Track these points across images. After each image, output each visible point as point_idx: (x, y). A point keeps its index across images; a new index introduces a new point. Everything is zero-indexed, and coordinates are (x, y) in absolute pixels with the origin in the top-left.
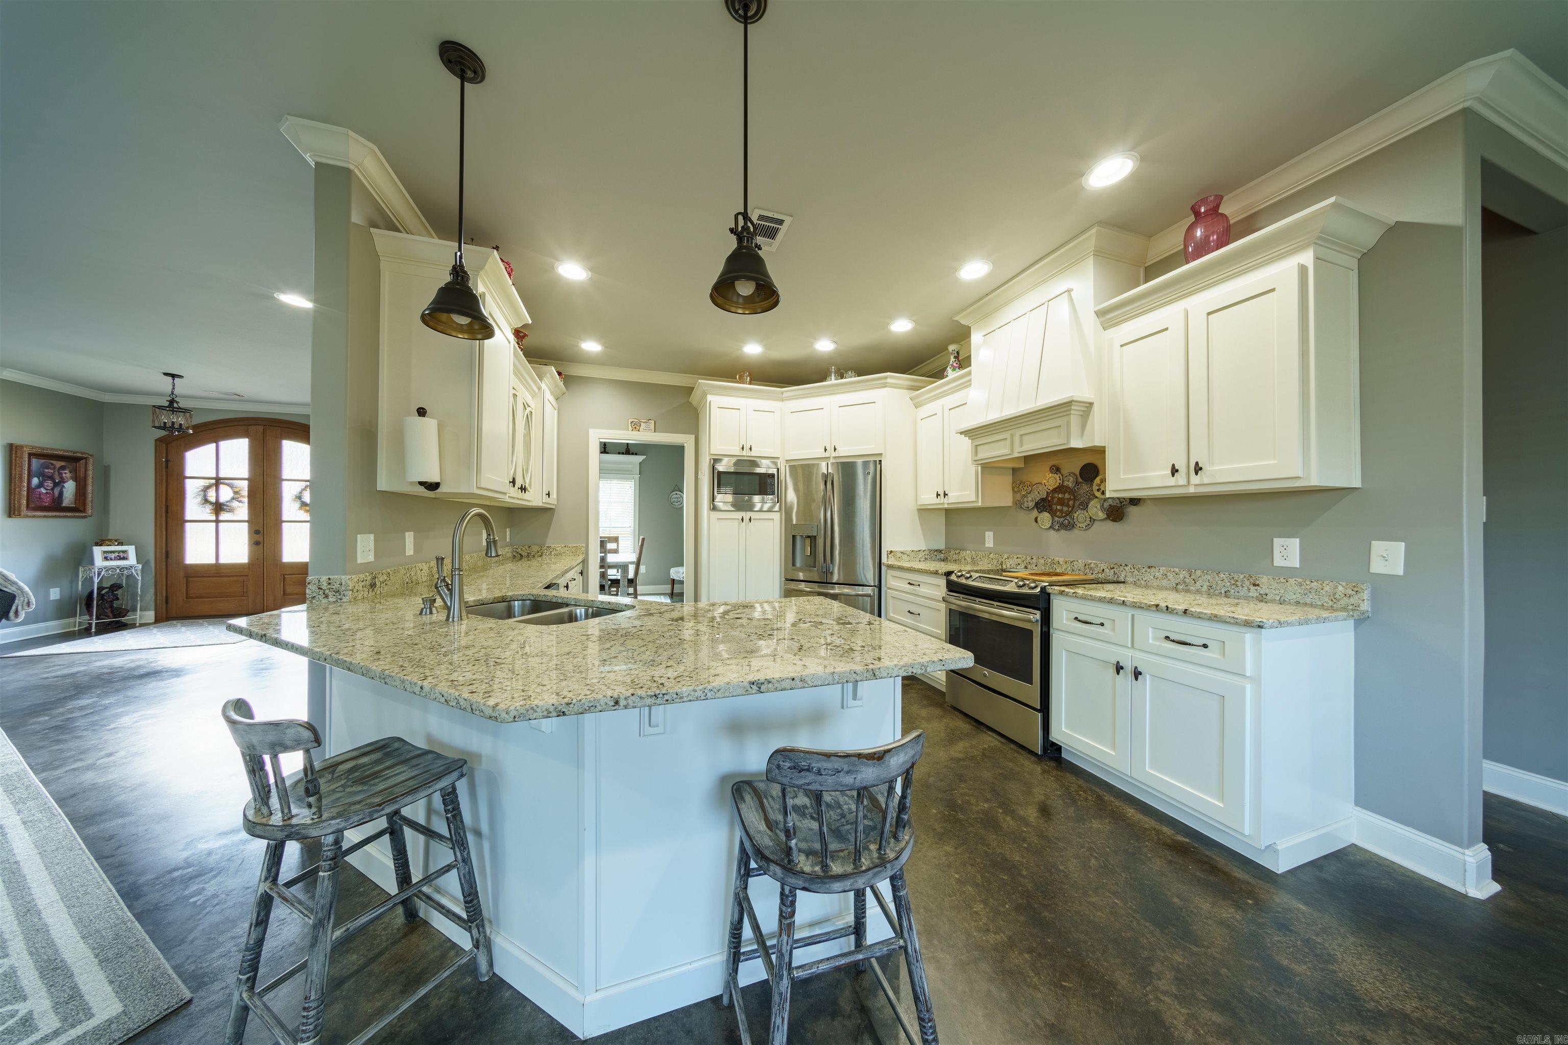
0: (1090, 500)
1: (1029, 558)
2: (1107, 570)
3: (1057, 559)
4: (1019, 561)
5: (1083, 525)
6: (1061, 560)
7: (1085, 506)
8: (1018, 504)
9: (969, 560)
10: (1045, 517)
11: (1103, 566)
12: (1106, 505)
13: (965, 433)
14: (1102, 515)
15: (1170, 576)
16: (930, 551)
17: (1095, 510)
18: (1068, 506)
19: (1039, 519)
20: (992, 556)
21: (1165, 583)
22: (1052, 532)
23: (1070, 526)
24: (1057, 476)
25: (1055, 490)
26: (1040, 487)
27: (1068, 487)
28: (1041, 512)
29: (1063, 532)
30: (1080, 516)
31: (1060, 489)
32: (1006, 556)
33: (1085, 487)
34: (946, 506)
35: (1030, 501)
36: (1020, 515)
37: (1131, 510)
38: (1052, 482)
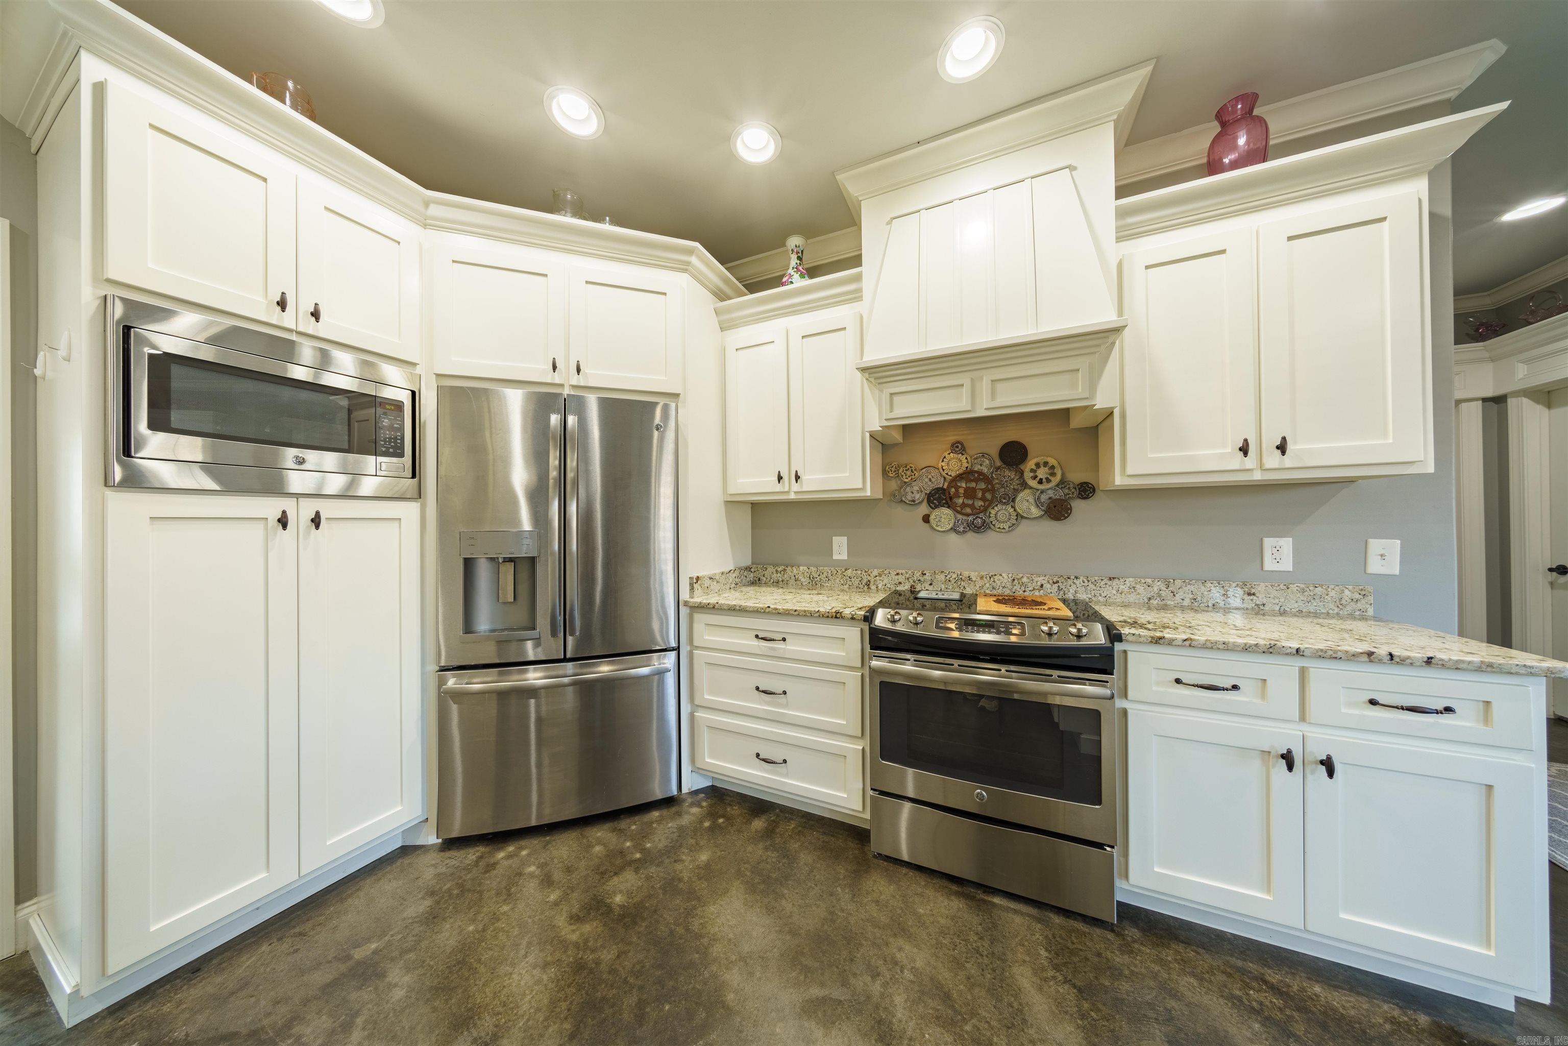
0: (1016, 491)
1: (918, 575)
2: (1047, 586)
3: (966, 574)
4: (901, 578)
5: (1006, 526)
6: (974, 576)
7: (1011, 500)
8: (896, 498)
9: (805, 581)
10: (944, 517)
11: (1040, 580)
12: (1044, 498)
13: (867, 369)
14: (1035, 512)
15: (1140, 589)
16: (740, 569)
17: (1026, 502)
18: (983, 499)
19: (932, 517)
20: (849, 572)
21: (1132, 598)
22: (953, 536)
23: (978, 529)
24: (963, 458)
25: (960, 477)
26: (934, 473)
27: (980, 473)
28: (936, 507)
29: (970, 535)
30: (1000, 512)
31: (967, 475)
32: (875, 572)
33: (1010, 474)
34: (792, 496)
35: (916, 492)
36: (899, 511)
37: (1078, 505)
38: (955, 465)
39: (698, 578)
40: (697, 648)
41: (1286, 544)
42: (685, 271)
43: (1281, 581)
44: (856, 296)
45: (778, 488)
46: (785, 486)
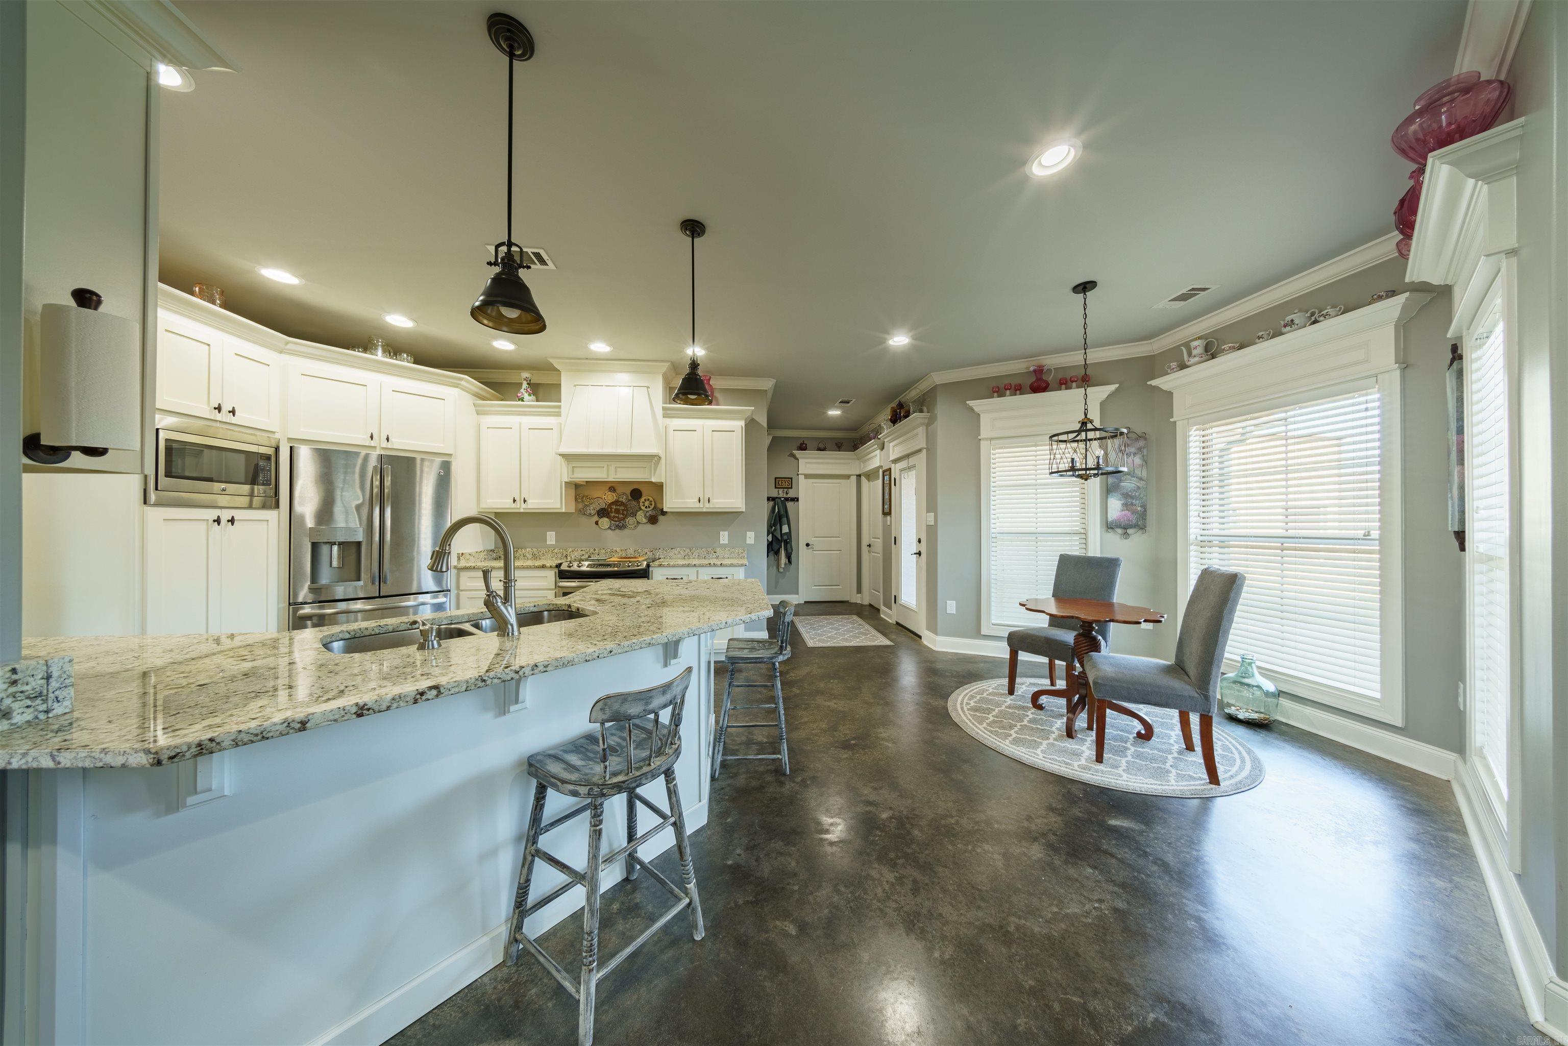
0: (637, 511)
1: (592, 550)
2: (648, 553)
3: (615, 549)
4: (583, 553)
5: (633, 527)
6: (618, 550)
7: (634, 515)
8: (582, 512)
9: (530, 556)
10: (605, 522)
11: (646, 550)
12: (648, 514)
13: (563, 456)
14: (644, 520)
15: (682, 552)
16: (488, 551)
17: (641, 516)
18: (623, 514)
19: (599, 523)
20: (556, 551)
21: (679, 556)
22: (609, 531)
23: (622, 527)
24: (614, 495)
25: (613, 503)
26: (601, 501)
27: (622, 502)
28: (602, 517)
29: (617, 531)
30: (630, 520)
31: (616, 503)
32: (570, 550)
33: (634, 503)
34: (522, 511)
35: (592, 509)
36: (583, 519)
37: (661, 518)
38: (610, 497)
39: (462, 554)
40: (462, 590)
41: (726, 533)
42: (457, 387)
43: (724, 546)
44: (558, 414)
45: (513, 506)
46: (517, 505)
